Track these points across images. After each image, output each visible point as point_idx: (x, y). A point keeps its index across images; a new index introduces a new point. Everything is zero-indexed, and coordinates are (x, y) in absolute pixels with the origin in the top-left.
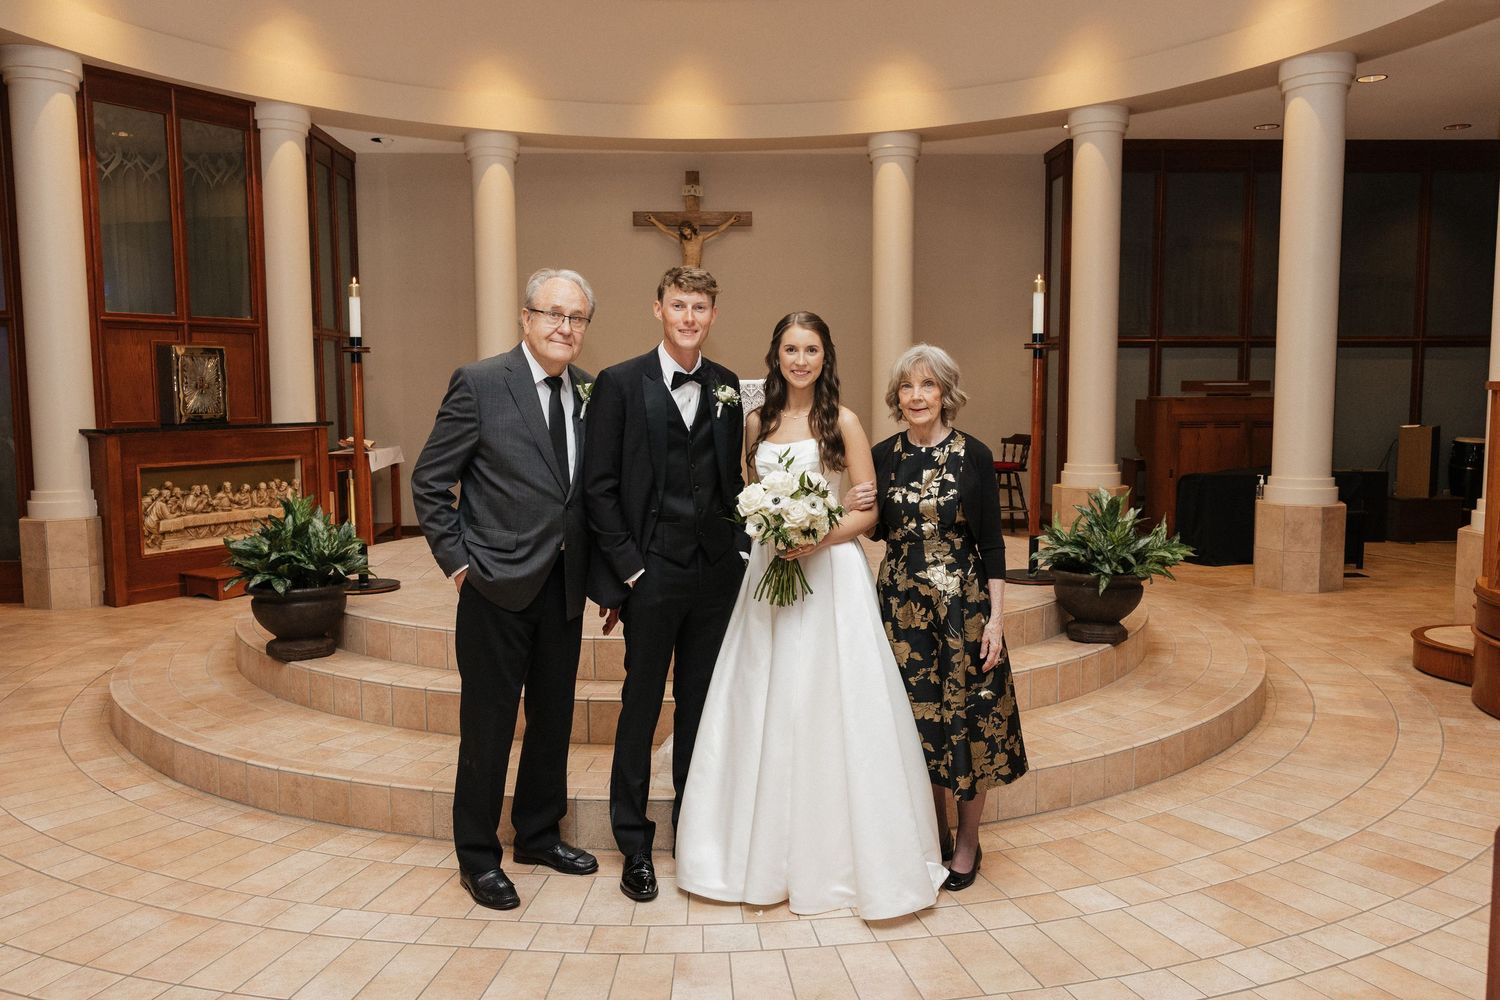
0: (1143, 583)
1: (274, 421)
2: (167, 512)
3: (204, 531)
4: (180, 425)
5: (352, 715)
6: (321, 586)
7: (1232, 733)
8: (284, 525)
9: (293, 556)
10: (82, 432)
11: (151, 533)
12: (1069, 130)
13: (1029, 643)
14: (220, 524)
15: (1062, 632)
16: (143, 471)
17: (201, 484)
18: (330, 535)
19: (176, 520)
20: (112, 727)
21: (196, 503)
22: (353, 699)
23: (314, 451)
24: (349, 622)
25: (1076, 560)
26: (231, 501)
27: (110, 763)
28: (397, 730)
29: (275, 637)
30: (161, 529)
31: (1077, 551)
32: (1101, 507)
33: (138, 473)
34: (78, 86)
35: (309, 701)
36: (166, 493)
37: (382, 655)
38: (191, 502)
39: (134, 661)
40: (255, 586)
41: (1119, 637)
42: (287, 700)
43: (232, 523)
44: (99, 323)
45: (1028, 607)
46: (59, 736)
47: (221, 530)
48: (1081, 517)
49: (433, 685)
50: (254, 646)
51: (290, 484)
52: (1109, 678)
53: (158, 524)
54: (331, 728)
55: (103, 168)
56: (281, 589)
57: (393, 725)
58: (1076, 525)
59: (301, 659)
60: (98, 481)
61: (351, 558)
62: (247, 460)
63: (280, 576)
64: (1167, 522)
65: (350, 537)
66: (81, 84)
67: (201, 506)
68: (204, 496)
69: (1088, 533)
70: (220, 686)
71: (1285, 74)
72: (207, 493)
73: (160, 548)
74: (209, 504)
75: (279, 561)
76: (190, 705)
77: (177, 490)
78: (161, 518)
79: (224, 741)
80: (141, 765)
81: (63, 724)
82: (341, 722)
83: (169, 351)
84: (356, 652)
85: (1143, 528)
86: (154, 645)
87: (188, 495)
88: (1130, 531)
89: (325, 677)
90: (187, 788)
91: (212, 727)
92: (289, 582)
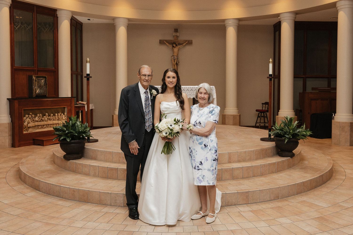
0: (299, 141)
1: (60, 96)
2: (30, 121)
3: (40, 127)
4: (34, 97)
5: (87, 174)
6: (78, 140)
7: (323, 180)
8: (69, 123)
9: (71, 132)
10: (7, 99)
11: (25, 127)
12: (280, 19)
13: (268, 157)
14: (44, 125)
15: (277, 154)
16: (24, 110)
17: (40, 114)
18: (82, 126)
19: (32, 124)
20: (20, 178)
21: (38, 119)
22: (87, 170)
23: (71, 104)
24: (86, 150)
25: (280, 134)
26: (47, 118)
27: (21, 187)
28: (99, 178)
29: (66, 154)
30: (28, 126)
31: (281, 131)
32: (288, 120)
33: (23, 110)
34: (10, 5)
35: (75, 171)
36: (30, 116)
37: (95, 159)
38: (37, 119)
39: (25, 160)
40: (62, 140)
41: (293, 155)
42: (69, 171)
43: (47, 125)
44: (13, 70)
45: (267, 147)
46: (6, 180)
47: (45, 126)
48: (282, 123)
49: (110, 166)
50: (59, 156)
51: (64, 114)
52: (290, 166)
53: (28, 125)
54: (82, 178)
55: (16, 27)
56: (68, 140)
57: (98, 177)
58: (281, 125)
59: (73, 160)
60: (12, 113)
61: (87, 132)
62: (53, 107)
63: (68, 137)
64: (305, 125)
65: (87, 127)
66: (11, 5)
67: (39, 120)
68: (40, 117)
69: (284, 127)
70: (50, 167)
71: (338, 5)
72: (41, 116)
73: (28, 131)
74: (42, 120)
75: (68, 133)
76: (43, 172)
77: (33, 115)
78: (28, 123)
79: (54, 181)
80: (30, 187)
81: (6, 178)
82: (84, 176)
83: (32, 77)
84: (87, 158)
85: (299, 126)
86: (29, 157)
87: (36, 117)
88: (295, 127)
89: (80, 164)
90: (43, 194)
91: (50, 177)
92: (71, 138)
